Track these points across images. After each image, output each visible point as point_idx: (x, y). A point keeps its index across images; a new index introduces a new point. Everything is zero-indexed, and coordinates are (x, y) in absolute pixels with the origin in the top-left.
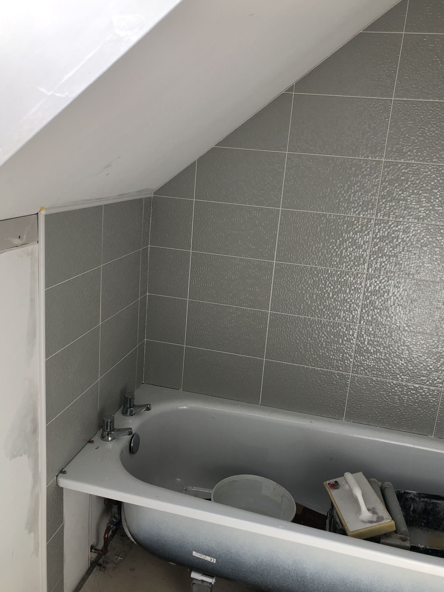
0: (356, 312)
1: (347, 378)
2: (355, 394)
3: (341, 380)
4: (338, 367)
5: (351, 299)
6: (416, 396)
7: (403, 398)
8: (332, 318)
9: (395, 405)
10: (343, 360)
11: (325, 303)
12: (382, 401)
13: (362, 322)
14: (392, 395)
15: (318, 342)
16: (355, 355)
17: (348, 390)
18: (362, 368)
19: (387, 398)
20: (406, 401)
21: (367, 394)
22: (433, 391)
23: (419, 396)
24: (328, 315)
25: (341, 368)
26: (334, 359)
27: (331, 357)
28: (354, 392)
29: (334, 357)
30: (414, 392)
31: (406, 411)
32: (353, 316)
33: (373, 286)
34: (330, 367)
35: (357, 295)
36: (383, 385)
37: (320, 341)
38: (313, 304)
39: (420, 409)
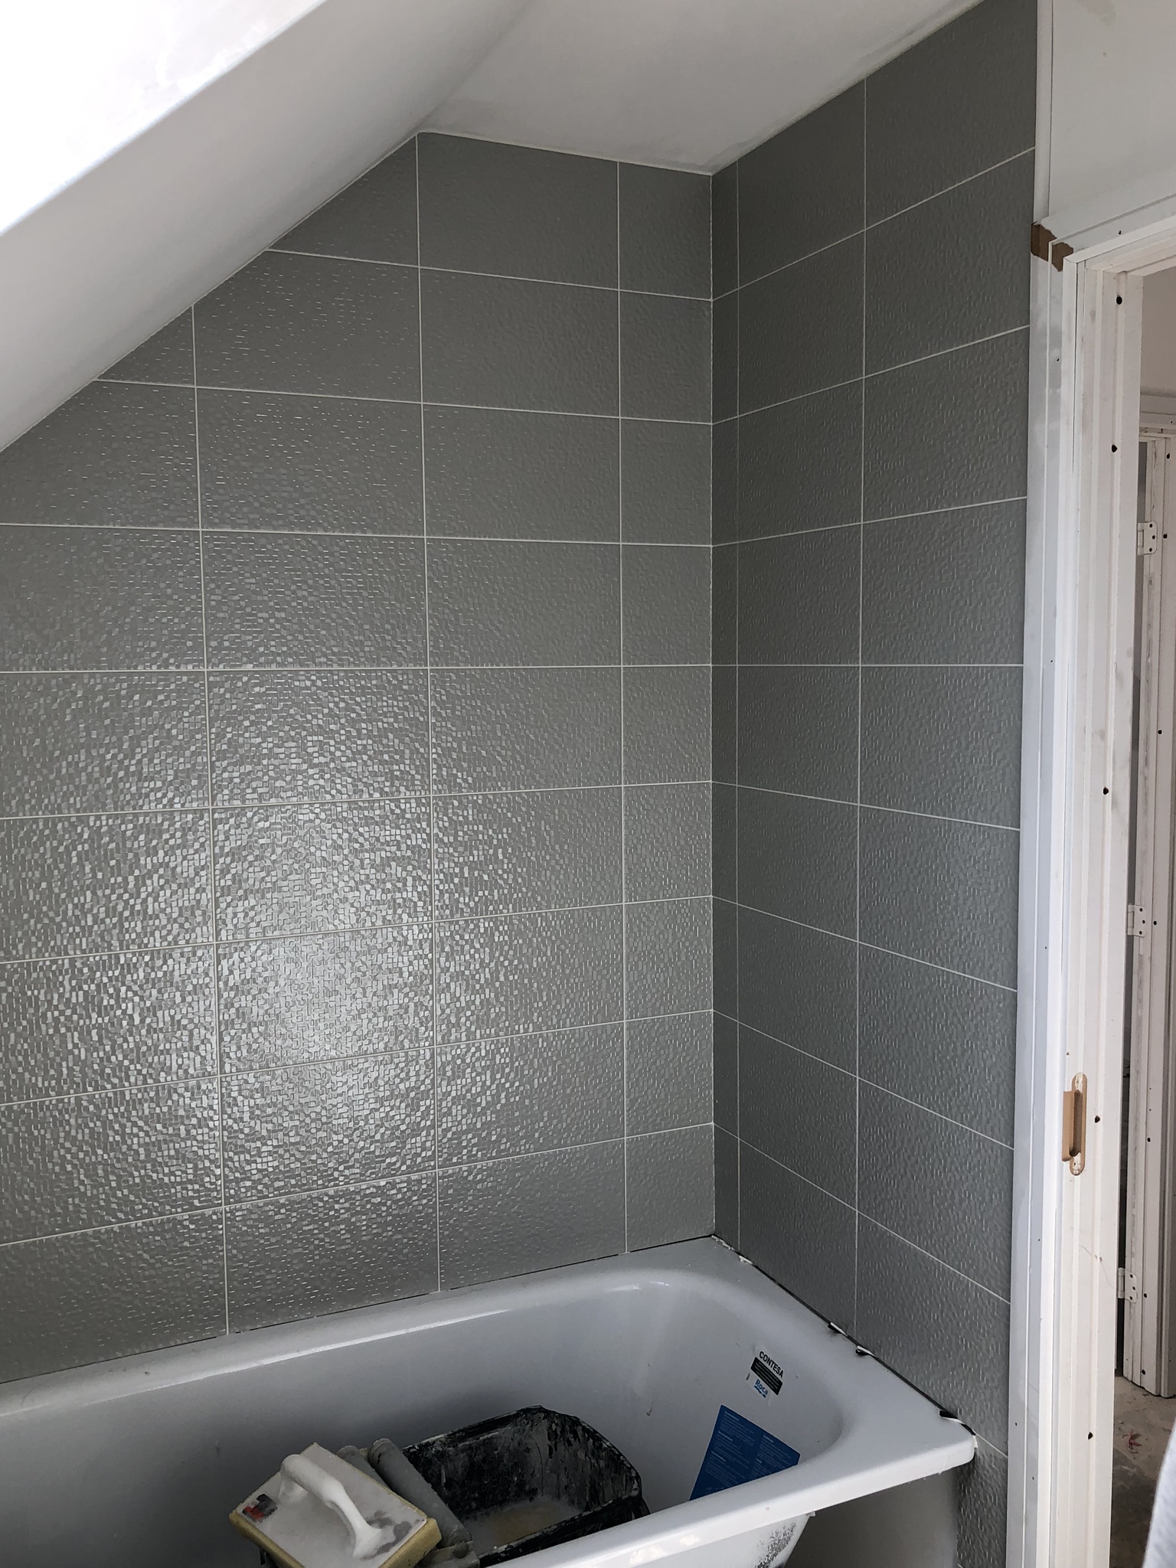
0: (208, 1045)
1: (214, 1222)
2: (243, 1255)
3: (201, 1231)
4: (188, 1200)
5: (190, 1016)
6: (384, 1209)
7: (358, 1224)
8: (151, 1077)
9: (343, 1247)
10: (198, 1179)
11: (125, 1046)
12: (312, 1247)
13: (227, 1068)
14: (332, 1225)
15: (124, 1154)
16: (226, 1157)
17: (223, 1251)
18: (248, 1184)
19: (322, 1236)
20: (365, 1228)
21: (273, 1244)
22: (419, 1182)
23: (390, 1207)
24: (139, 1072)
25: (196, 1203)
26: (173, 1185)
27: (166, 1180)
28: (240, 1250)
29: (173, 1178)
30: (379, 1199)
31: (369, 1253)
32: (203, 1058)
33: (236, 972)
34: (168, 1207)
35: (201, 1003)
36: (305, 1207)
37: (130, 1148)
38: (95, 1055)
39: (400, 1236)
